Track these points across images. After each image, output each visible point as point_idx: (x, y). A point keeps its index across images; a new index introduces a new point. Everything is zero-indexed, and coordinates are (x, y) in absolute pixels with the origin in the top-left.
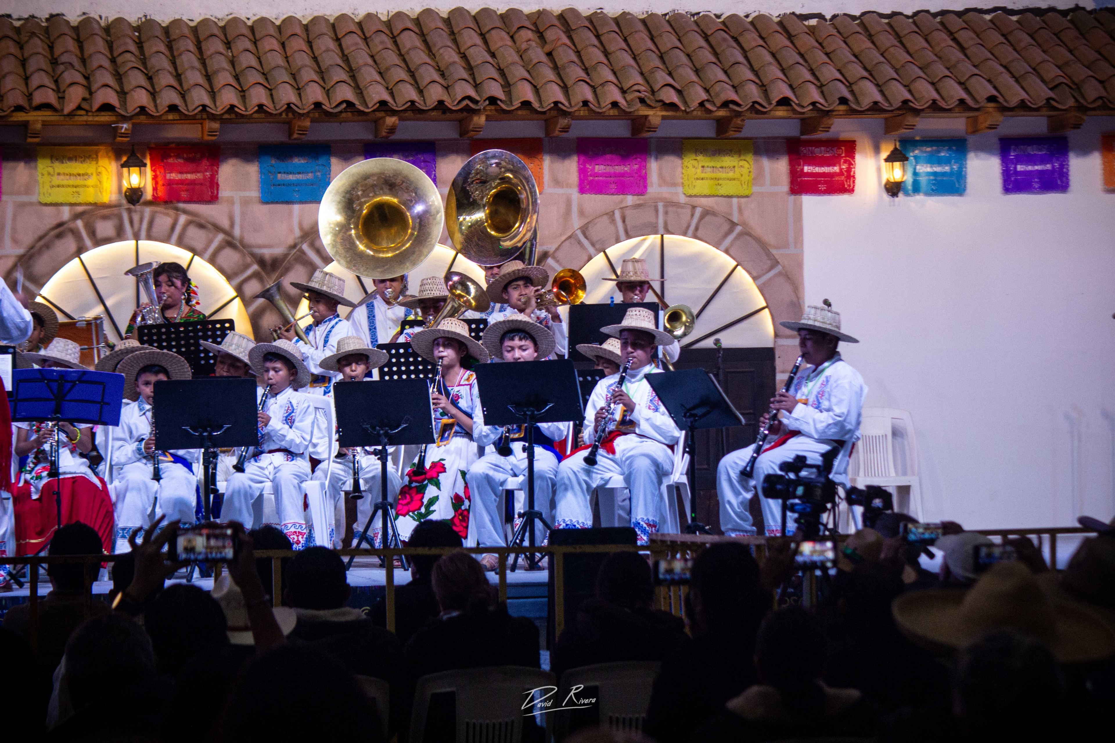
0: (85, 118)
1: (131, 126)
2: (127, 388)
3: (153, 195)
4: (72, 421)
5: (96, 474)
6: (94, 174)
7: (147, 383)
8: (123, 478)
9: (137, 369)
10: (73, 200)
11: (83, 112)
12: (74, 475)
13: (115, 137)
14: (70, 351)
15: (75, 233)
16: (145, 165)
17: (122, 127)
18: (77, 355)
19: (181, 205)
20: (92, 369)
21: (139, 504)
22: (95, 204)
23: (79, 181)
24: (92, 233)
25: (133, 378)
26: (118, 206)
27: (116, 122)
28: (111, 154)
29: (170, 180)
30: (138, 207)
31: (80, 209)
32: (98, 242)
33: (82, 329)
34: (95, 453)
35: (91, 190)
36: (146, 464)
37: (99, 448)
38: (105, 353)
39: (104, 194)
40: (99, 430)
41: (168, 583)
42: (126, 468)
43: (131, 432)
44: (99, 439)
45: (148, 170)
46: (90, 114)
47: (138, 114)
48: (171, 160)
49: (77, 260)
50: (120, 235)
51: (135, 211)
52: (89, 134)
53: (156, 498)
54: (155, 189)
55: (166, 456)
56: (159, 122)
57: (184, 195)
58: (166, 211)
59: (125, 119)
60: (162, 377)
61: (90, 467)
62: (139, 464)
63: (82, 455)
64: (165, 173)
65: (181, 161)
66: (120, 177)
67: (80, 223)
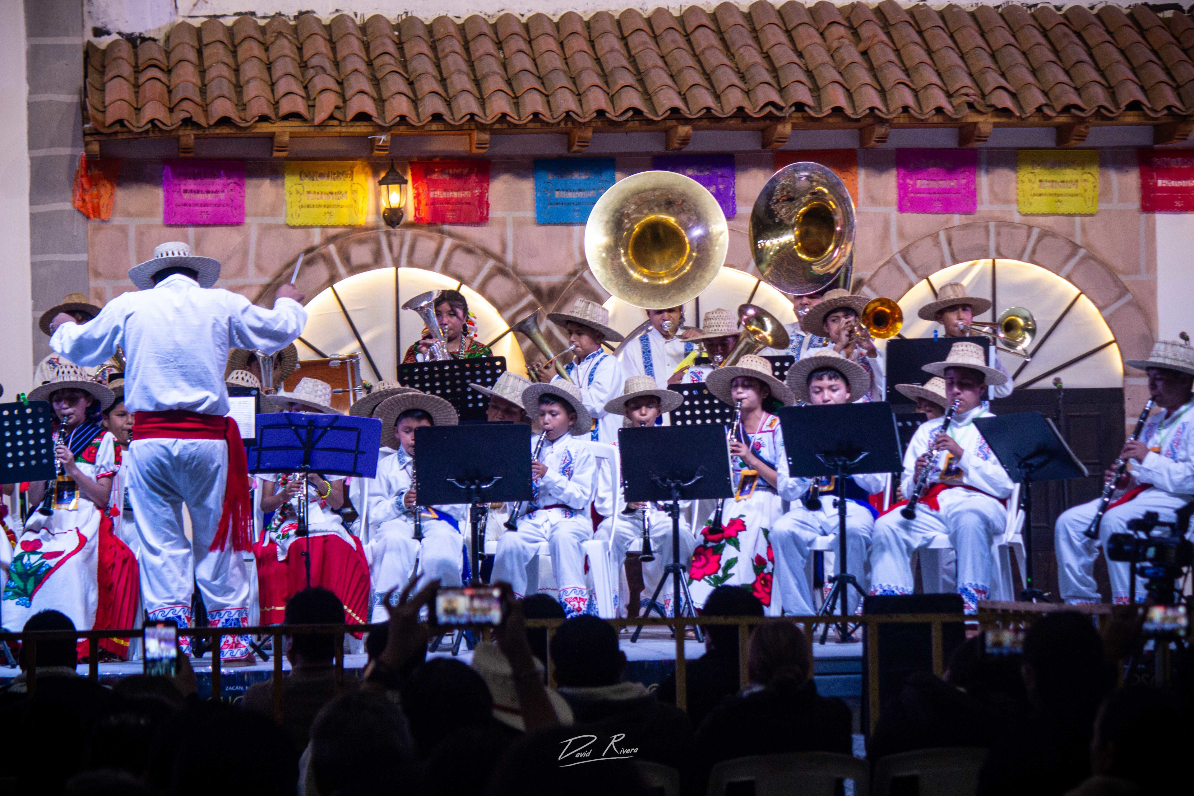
0: (338, 129)
1: (389, 137)
2: (385, 433)
3: (415, 216)
4: (322, 473)
5: (350, 532)
6: (349, 192)
7: (408, 430)
8: (380, 537)
9: (397, 414)
10: (325, 222)
11: (336, 123)
12: (325, 534)
13: (372, 150)
14: (319, 393)
15: (327, 259)
16: (406, 182)
17: (380, 139)
18: (328, 397)
19: (446, 227)
20: (346, 413)
21: (399, 567)
22: (350, 226)
23: (332, 201)
24: (346, 259)
25: (393, 423)
26: (375, 228)
27: (374, 134)
28: (367, 169)
29: (434, 199)
30: (398, 230)
31: (332, 232)
32: (354, 270)
33: (335, 369)
34: (349, 510)
35: (345, 210)
36: (406, 521)
37: (353, 502)
38: (362, 395)
39: (360, 215)
40: (353, 482)
41: (430, 655)
42: (383, 526)
43: (390, 486)
44: (353, 493)
45: (410, 187)
46: (344, 124)
47: (398, 124)
48: (435, 176)
49: (329, 289)
50: (377, 262)
51: (395, 235)
52: (342, 147)
53: (417, 560)
54: (417, 209)
55: (429, 512)
56: (421, 133)
57: (449, 215)
58: (430, 234)
59: (383, 129)
60: (425, 423)
61: (343, 524)
62: (399, 521)
63: (334, 511)
64: (429, 191)
65: (446, 177)
66: (378, 195)
67: (332, 248)
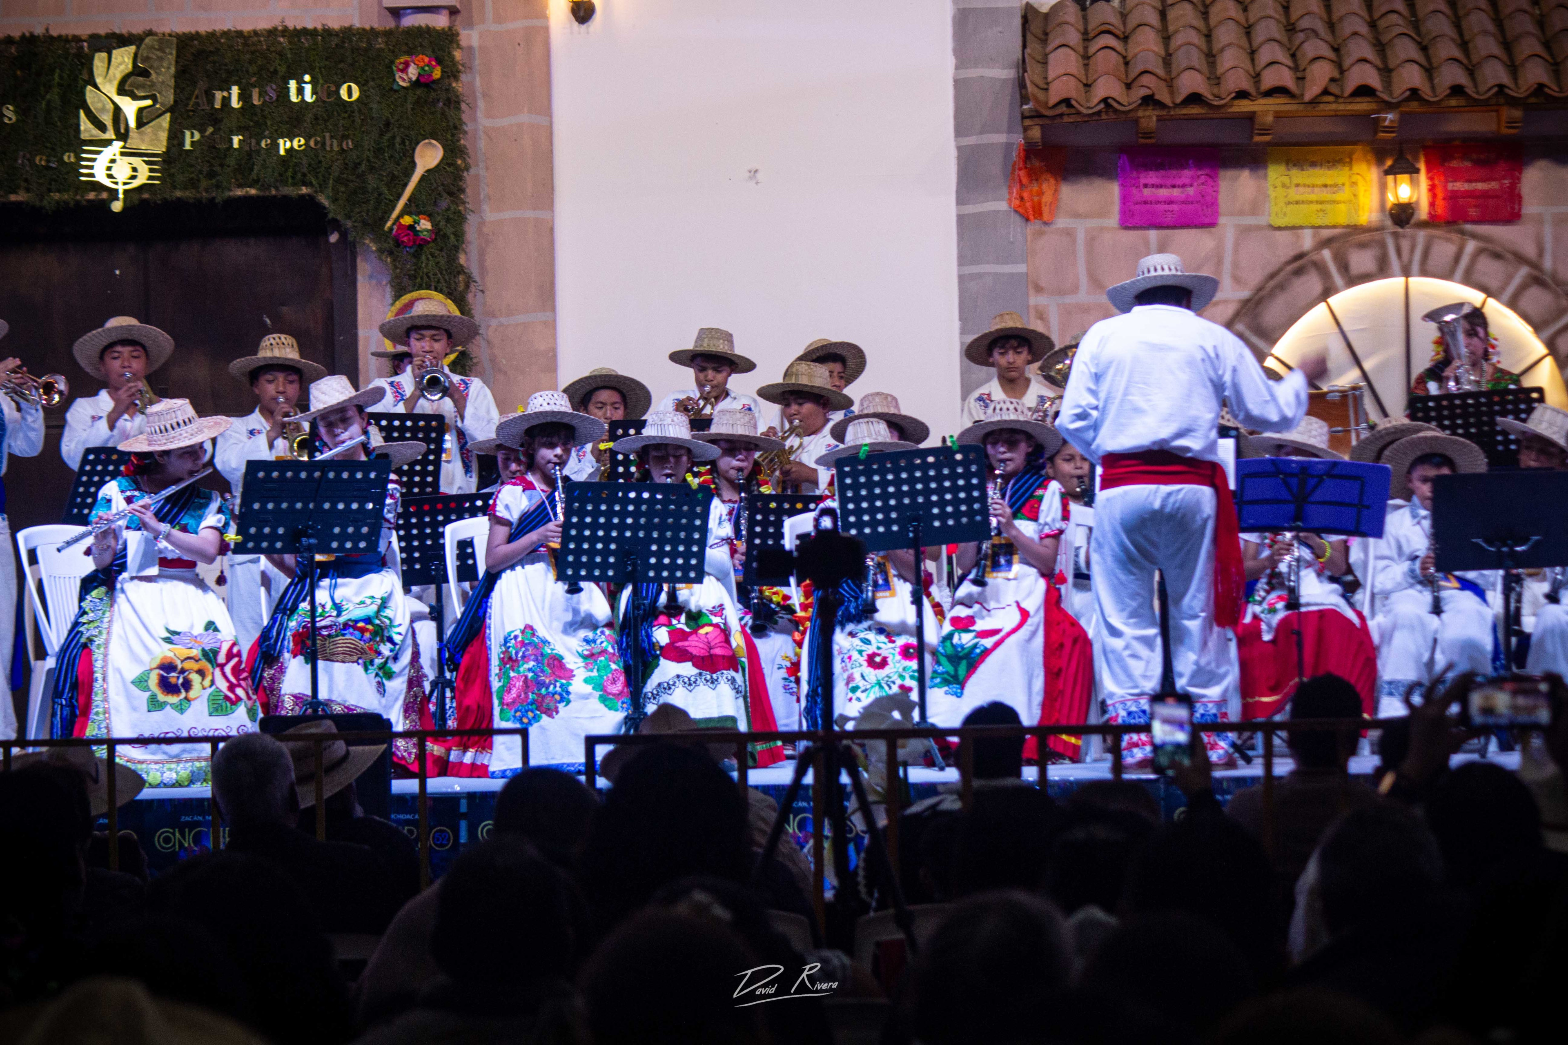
0: (1333, 106)
1: (1397, 116)
2: (1395, 484)
3: (1430, 213)
4: (1320, 531)
5: (1352, 605)
6: (1347, 184)
7: (1425, 480)
8: (1389, 611)
9: (1412, 457)
10: (1318, 222)
11: (1331, 98)
12: (1321, 608)
13: (1376, 132)
14: (1314, 433)
15: (1321, 269)
16: (1417, 171)
17: (1386, 119)
18: (1325, 438)
19: (1469, 227)
20: (1346, 458)
21: (1412, 648)
22: (1348, 226)
23: (1326, 195)
24: (1344, 267)
25: (1405, 469)
26: (1380, 229)
27: (1378, 112)
28: (1370, 156)
29: (1453, 191)
30: (1408, 231)
31: (1326, 233)
32: (1353, 280)
33: (1334, 404)
34: (1350, 578)
35: (1342, 207)
36: (1420, 592)
37: (1354, 568)
38: (1365, 435)
39: (1361, 213)
40: (1356, 544)
41: (1457, 759)
42: (1394, 597)
43: (1400, 548)
44: (1355, 555)
45: (1423, 178)
46: (1341, 100)
47: (1407, 99)
48: (1454, 164)
49: (1323, 305)
50: (1382, 271)
51: (1404, 236)
52: (1340, 128)
53: (1435, 641)
54: (1432, 204)
55: (1447, 580)
56: (1437, 110)
57: (1473, 212)
58: (1448, 236)
59: (1389, 106)
60: (1445, 471)
61: (1344, 596)
62: (1411, 592)
63: (1333, 579)
64: (1447, 182)
65: (1468, 164)
66: (1383, 188)
67: (1326, 254)
